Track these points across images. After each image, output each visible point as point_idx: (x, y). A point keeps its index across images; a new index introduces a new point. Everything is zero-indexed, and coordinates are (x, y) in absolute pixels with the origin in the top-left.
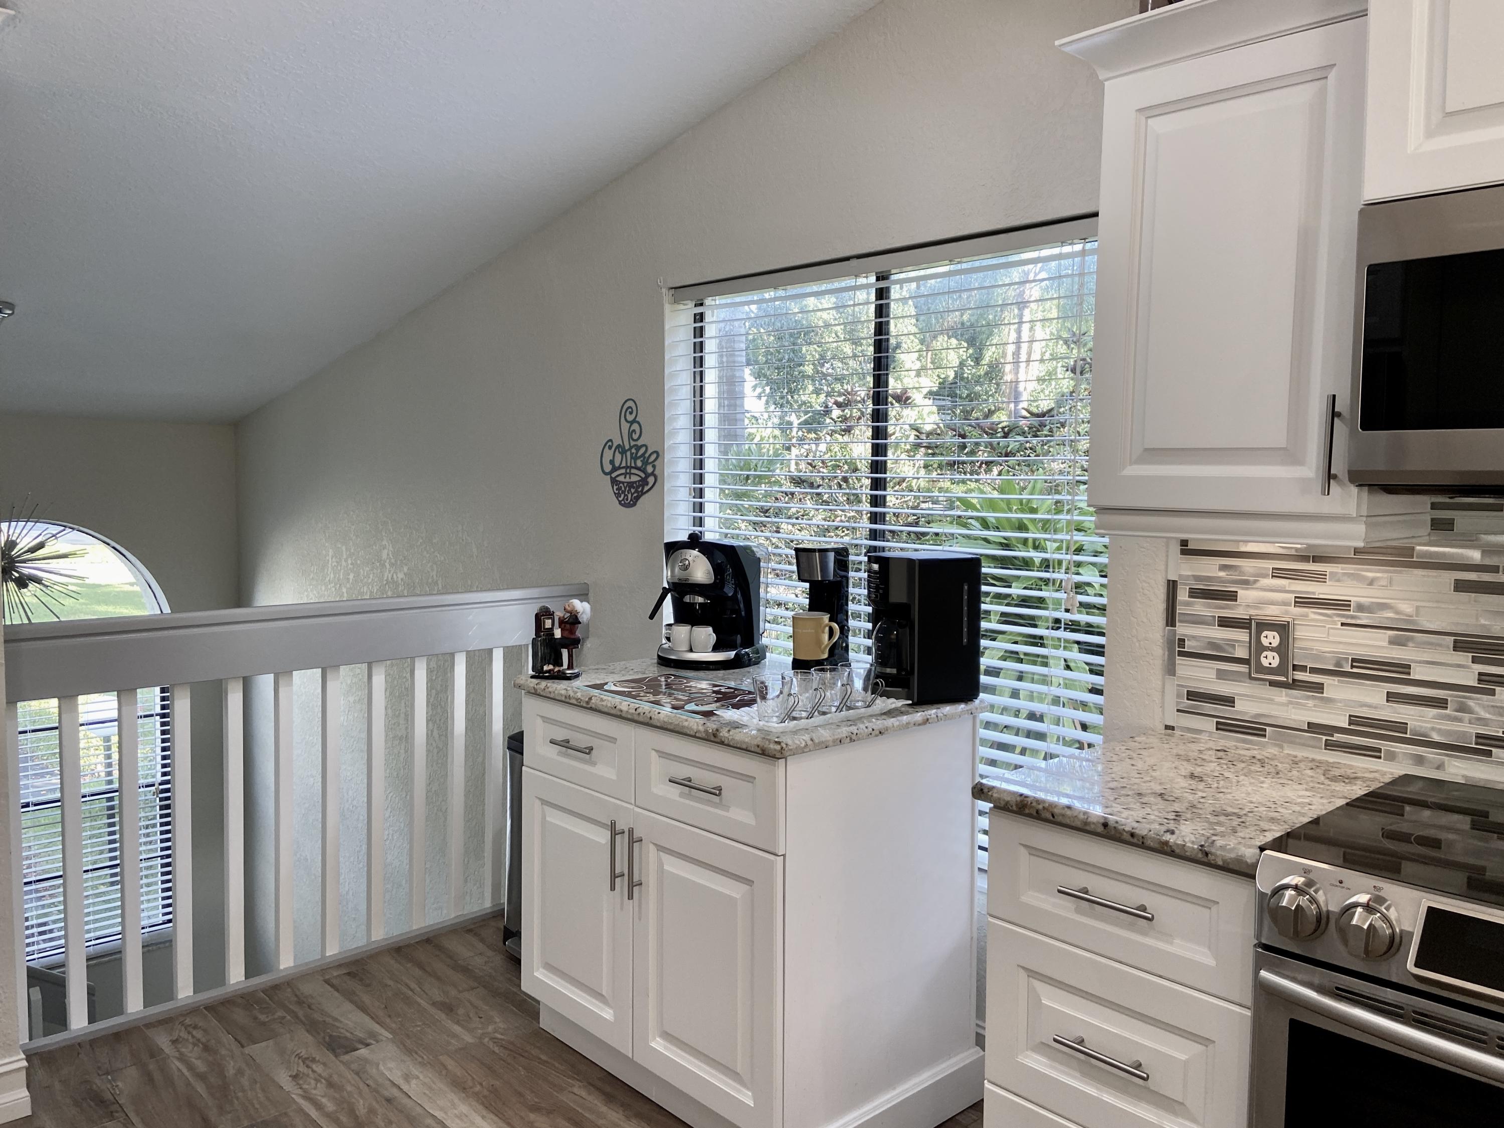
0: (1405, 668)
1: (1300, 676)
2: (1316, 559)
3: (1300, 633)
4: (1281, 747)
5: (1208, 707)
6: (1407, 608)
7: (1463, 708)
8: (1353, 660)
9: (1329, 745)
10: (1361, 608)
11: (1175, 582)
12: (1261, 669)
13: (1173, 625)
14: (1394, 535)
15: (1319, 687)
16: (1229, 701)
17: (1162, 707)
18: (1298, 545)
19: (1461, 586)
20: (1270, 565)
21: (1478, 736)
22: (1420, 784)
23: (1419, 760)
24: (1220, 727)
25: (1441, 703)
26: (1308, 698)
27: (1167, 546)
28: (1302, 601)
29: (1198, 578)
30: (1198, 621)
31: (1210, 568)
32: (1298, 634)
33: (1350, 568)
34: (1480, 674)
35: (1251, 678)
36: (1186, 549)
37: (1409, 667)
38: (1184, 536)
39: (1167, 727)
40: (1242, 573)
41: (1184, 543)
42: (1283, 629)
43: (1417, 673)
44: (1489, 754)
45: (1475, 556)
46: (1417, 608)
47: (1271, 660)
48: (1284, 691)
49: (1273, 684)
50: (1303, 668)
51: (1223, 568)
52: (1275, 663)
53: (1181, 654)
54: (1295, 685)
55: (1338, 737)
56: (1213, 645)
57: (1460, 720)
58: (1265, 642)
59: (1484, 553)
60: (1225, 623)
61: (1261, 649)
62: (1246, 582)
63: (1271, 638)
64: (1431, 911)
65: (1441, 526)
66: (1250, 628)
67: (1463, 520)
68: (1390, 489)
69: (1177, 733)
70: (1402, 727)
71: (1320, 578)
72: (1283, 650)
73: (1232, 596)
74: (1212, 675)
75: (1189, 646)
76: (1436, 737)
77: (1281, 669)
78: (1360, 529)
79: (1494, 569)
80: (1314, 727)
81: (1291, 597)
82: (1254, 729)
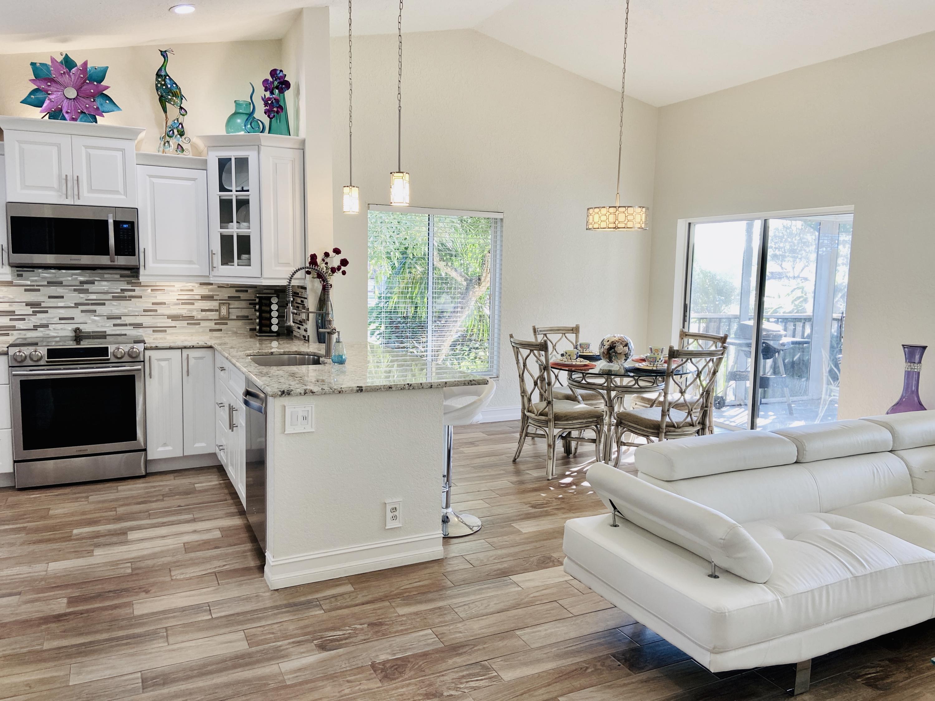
0: (13, 312)
7: (29, 320)
19: (26, 290)
21: (34, 326)
22: (22, 340)
25: (24, 319)
34: (33, 311)
43: (17, 313)
44: (37, 330)
45: (29, 283)
46: (15, 296)
57: (29, 323)
59: (31, 282)
65: (20, 276)
67: (24, 274)
70: (14, 327)
76: (24, 328)
79: (34, 286)
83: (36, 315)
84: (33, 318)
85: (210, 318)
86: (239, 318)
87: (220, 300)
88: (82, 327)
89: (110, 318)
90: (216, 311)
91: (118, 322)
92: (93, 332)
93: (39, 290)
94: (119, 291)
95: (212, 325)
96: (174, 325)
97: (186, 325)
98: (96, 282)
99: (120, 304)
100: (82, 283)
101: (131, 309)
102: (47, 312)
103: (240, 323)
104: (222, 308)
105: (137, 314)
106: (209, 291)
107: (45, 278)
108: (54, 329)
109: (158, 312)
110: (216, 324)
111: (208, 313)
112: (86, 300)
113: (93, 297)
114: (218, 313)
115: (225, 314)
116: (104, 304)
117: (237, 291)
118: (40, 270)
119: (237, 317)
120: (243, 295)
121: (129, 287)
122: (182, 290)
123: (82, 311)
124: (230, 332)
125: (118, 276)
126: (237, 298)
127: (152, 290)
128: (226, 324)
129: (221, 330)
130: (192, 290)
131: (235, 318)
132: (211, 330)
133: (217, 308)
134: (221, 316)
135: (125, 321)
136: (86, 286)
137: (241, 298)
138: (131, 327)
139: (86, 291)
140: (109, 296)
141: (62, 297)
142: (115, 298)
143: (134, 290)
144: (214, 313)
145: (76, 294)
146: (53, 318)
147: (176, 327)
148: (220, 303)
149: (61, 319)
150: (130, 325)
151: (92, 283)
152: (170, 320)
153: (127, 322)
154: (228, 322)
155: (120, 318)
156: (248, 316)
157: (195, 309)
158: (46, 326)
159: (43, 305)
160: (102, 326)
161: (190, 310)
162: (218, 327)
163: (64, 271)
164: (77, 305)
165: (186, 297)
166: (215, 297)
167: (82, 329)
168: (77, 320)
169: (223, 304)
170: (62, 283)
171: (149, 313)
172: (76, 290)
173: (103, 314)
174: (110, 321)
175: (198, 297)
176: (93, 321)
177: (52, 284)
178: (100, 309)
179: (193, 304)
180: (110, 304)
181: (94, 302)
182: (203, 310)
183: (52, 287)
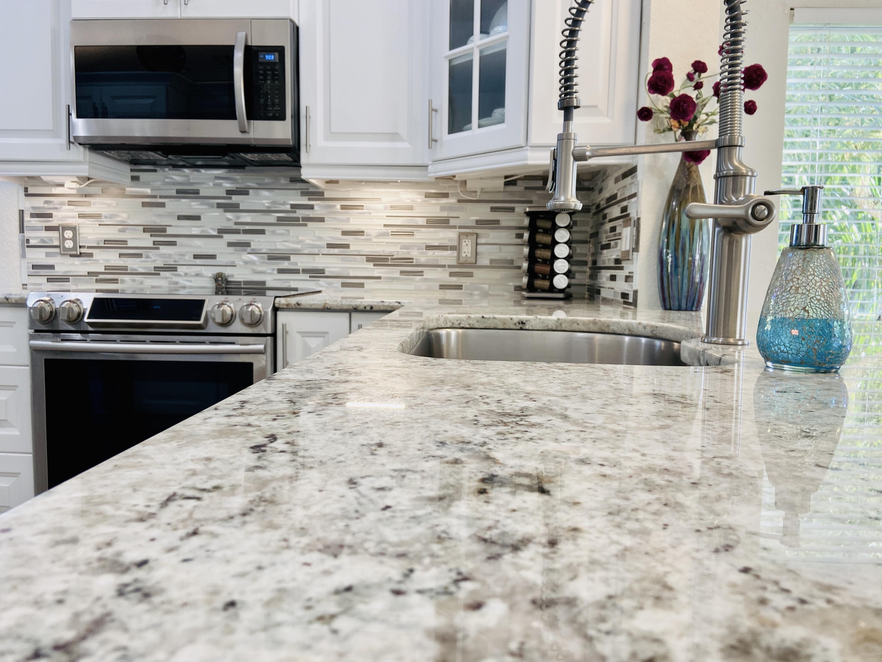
0: (125, 242)
1: (83, 250)
2: (86, 195)
3: (82, 231)
4: (77, 285)
5: (43, 272)
6: (125, 215)
7: (148, 257)
8: (105, 241)
9: (97, 281)
10: (106, 217)
11: (23, 211)
12: (65, 249)
13: (23, 232)
15: (91, 255)
16: (52, 267)
17: (21, 275)
19: (144, 205)
20: (66, 200)
21: (155, 268)
23: (134, 280)
24: (49, 280)
25: (140, 256)
26: (86, 261)
27: (18, 193)
28: (82, 216)
29: (33, 208)
30: (34, 229)
31: (39, 202)
32: (81, 231)
33: (100, 200)
34: (154, 242)
35: (61, 254)
36: (27, 194)
37: (126, 241)
39: (23, 285)
40: (55, 204)
41: (26, 190)
42: (74, 229)
43: (130, 244)
44: (159, 274)
45: (148, 191)
46: (128, 215)
47: (69, 244)
48: (76, 259)
49: (71, 256)
50: (84, 247)
51: (46, 202)
52: (71, 246)
53: (28, 247)
54: (81, 255)
55: (100, 276)
56: (43, 240)
57: (147, 261)
58: (66, 236)
59: (152, 190)
60: (48, 229)
61: (64, 239)
62: (56, 208)
63: (69, 234)
64: (95, 299)
65: (135, 179)
66: (59, 230)
67: (143, 176)
69: (28, 287)
70: (126, 268)
71: (89, 204)
72: (74, 239)
73: (50, 216)
74: (43, 256)
75: (32, 242)
76: (140, 271)
77: (74, 248)
78: (86, 167)
79: (155, 197)
80: (90, 274)
81: (76, 214)
82: (64, 279)
83: (158, 248)
84: (152, 253)
85: (442, 263)
86: (495, 264)
87: (460, 227)
88: (227, 271)
89: (273, 257)
90: (452, 248)
91: (285, 265)
92: (246, 283)
93: (163, 205)
94: (288, 207)
96: (376, 274)
97: (397, 275)
98: (251, 191)
99: (289, 231)
100: (230, 192)
101: (306, 241)
102: (174, 244)
103: (497, 274)
104: (464, 244)
105: (316, 251)
106: (443, 208)
107: (174, 183)
108: (186, 274)
109: (352, 248)
110: (452, 274)
111: (438, 253)
112: (236, 223)
113: (247, 218)
114: (455, 253)
115: (469, 255)
116: (262, 232)
117: (493, 209)
118: (166, 170)
119: (492, 261)
120: (504, 219)
121: (304, 201)
122: (393, 208)
123: (230, 244)
124: (476, 292)
125: (285, 181)
126: (494, 224)
128: (470, 275)
129: (460, 287)
130: (411, 208)
131: (488, 264)
132: (443, 287)
133: (455, 243)
134: (462, 260)
135: (296, 264)
136: (235, 199)
137: (503, 224)
138: (306, 276)
139: (234, 208)
140: (272, 218)
141: (197, 218)
142: (282, 221)
143: (311, 207)
144: (449, 253)
145: (218, 213)
146: (183, 255)
147: (379, 278)
148: (460, 235)
149: (196, 257)
150: (305, 271)
151: (244, 192)
152: (371, 265)
153: (300, 266)
154: (475, 272)
155: (289, 259)
156: (512, 261)
157: (415, 245)
158: (172, 268)
159: (169, 231)
160: (260, 272)
161: (405, 247)
162: (455, 280)
163: (202, 171)
164: (222, 232)
165: (399, 222)
166: (452, 222)
167: (228, 276)
168: (220, 260)
169: (467, 236)
170: (198, 193)
171: (336, 251)
172: (219, 206)
173: (262, 249)
174: (273, 264)
175: (422, 221)
176: (246, 263)
177: (182, 193)
178: (256, 241)
179: (412, 234)
180: (273, 232)
181: (247, 227)
182: (429, 247)
183: (183, 200)
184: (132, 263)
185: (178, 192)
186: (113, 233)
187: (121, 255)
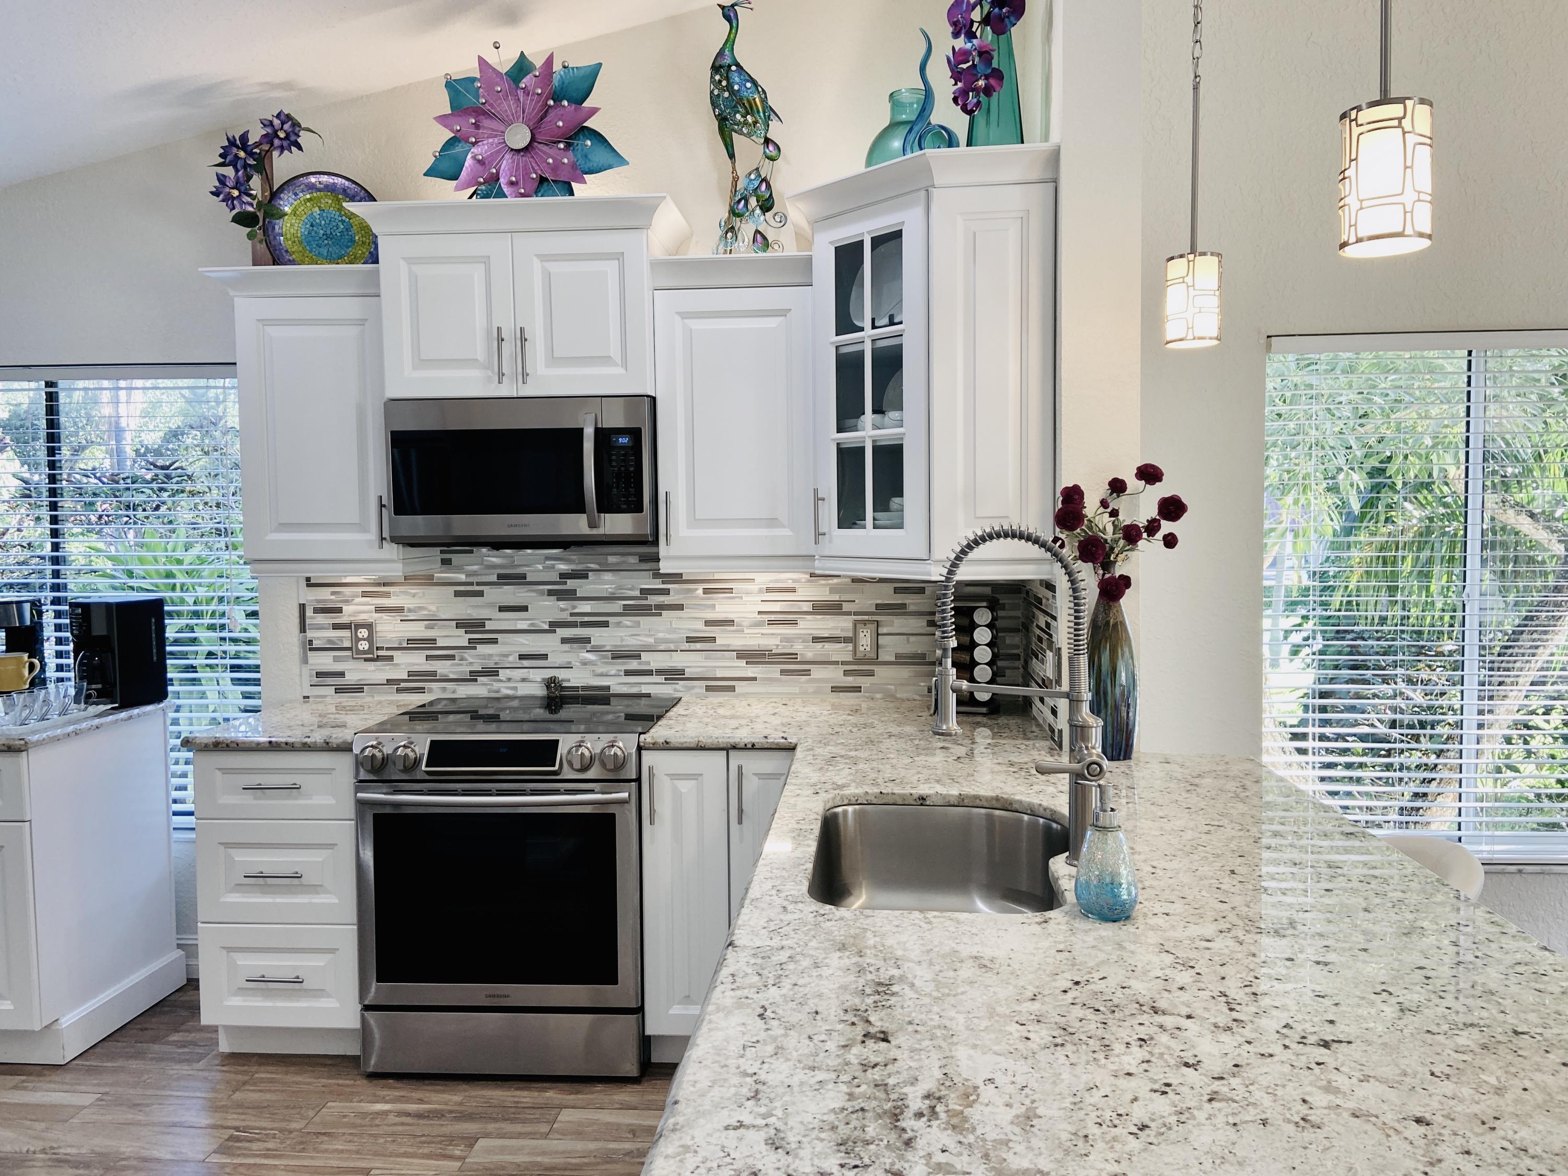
1: (381, 653)
2: (384, 585)
4: (373, 697)
5: (330, 681)
6: (433, 608)
7: (462, 659)
8: (408, 640)
9: (399, 691)
10: (410, 610)
11: (304, 605)
12: (359, 652)
13: (305, 632)
14: (420, 569)
15: (391, 658)
16: (342, 674)
17: (301, 685)
18: (373, 577)
19: (457, 594)
20: (360, 590)
21: (471, 672)
22: (444, 702)
23: (444, 689)
24: (337, 691)
25: (452, 657)
26: (385, 665)
27: (298, 582)
28: (379, 610)
29: (318, 601)
30: (320, 627)
31: (325, 594)
32: (378, 629)
33: (403, 588)
34: (470, 640)
35: (354, 658)
36: (309, 583)
37: (435, 640)
38: (308, 575)
39: (305, 697)
40: (345, 596)
41: (308, 579)
42: (369, 626)
43: (439, 644)
44: (476, 680)
45: (462, 577)
46: (438, 608)
47: (363, 646)
48: (373, 663)
49: (366, 660)
50: (382, 648)
51: (333, 593)
52: (366, 647)
53: (311, 649)
54: (378, 658)
55: (403, 685)
56: (330, 641)
57: (461, 665)
58: (360, 636)
59: (467, 575)
60: (336, 627)
61: (358, 640)
62: (346, 602)
63: (363, 633)
64: (432, 742)
65: (446, 562)
66: (351, 628)
67: (456, 559)
68: (412, 545)
69: (311, 699)
70: (434, 673)
71: (387, 595)
72: (370, 639)
73: (339, 610)
74: (330, 660)
75: (316, 644)
76: (452, 676)
77: (370, 651)
78: (400, 566)
79: (472, 584)
80: (389, 682)
81: (373, 608)
82: (357, 689)
83: (475, 648)
84: (468, 654)
85: (834, 659)
86: (902, 660)
87: (856, 614)
88: (561, 674)
89: (618, 655)
90: (846, 640)
91: (634, 665)
92: (585, 688)
93: (480, 594)
94: (637, 593)
95: (836, 675)
96: (751, 675)
97: (778, 675)
98: (590, 574)
99: (638, 624)
100: (564, 576)
101: (661, 635)
102: (494, 641)
103: (905, 672)
104: (862, 635)
105: (672, 647)
106: (833, 590)
107: (493, 566)
108: (509, 680)
109: (718, 642)
110: (846, 673)
111: (828, 646)
112: (572, 615)
113: (586, 607)
114: (850, 647)
115: (868, 649)
116: (605, 624)
117: (897, 591)
118: (484, 550)
119: (897, 656)
120: (912, 602)
121: (658, 585)
122: (769, 590)
123: (564, 641)
124: (878, 696)
125: (633, 560)
126: (899, 609)
127: (706, 591)
128: (871, 674)
129: (857, 689)
130: (793, 590)
131: (893, 659)
132: (835, 689)
133: (850, 634)
134: (859, 655)
135: (648, 663)
136: (571, 584)
137: (911, 608)
138: (661, 679)
139: (570, 595)
140: (617, 607)
141: (525, 609)
142: (628, 611)
143: (666, 592)
144: (842, 646)
145: (550, 603)
146: (507, 656)
147: (755, 679)
148: (856, 623)
149: (522, 657)
150: (660, 672)
151: (582, 575)
152: (742, 663)
153: (654, 666)
154: (876, 668)
155: (639, 657)
156: (923, 656)
157: (798, 637)
158: (492, 673)
159: (489, 626)
160: (602, 675)
161: (786, 639)
162: (850, 681)
163: (529, 551)
164: (554, 625)
165: (777, 607)
166: (846, 607)
167: (563, 680)
168: (552, 660)
169: (865, 625)
170: (525, 578)
171: (698, 646)
172: (551, 593)
173: (604, 646)
174: (619, 664)
175: (807, 607)
176: (585, 663)
177: (506, 579)
178: (598, 636)
179: (794, 623)
180: (618, 624)
181: (586, 619)
182: (816, 639)
183: (505, 587)
184: (442, 668)
185: (500, 576)
186: (418, 630)
187: (428, 658)
